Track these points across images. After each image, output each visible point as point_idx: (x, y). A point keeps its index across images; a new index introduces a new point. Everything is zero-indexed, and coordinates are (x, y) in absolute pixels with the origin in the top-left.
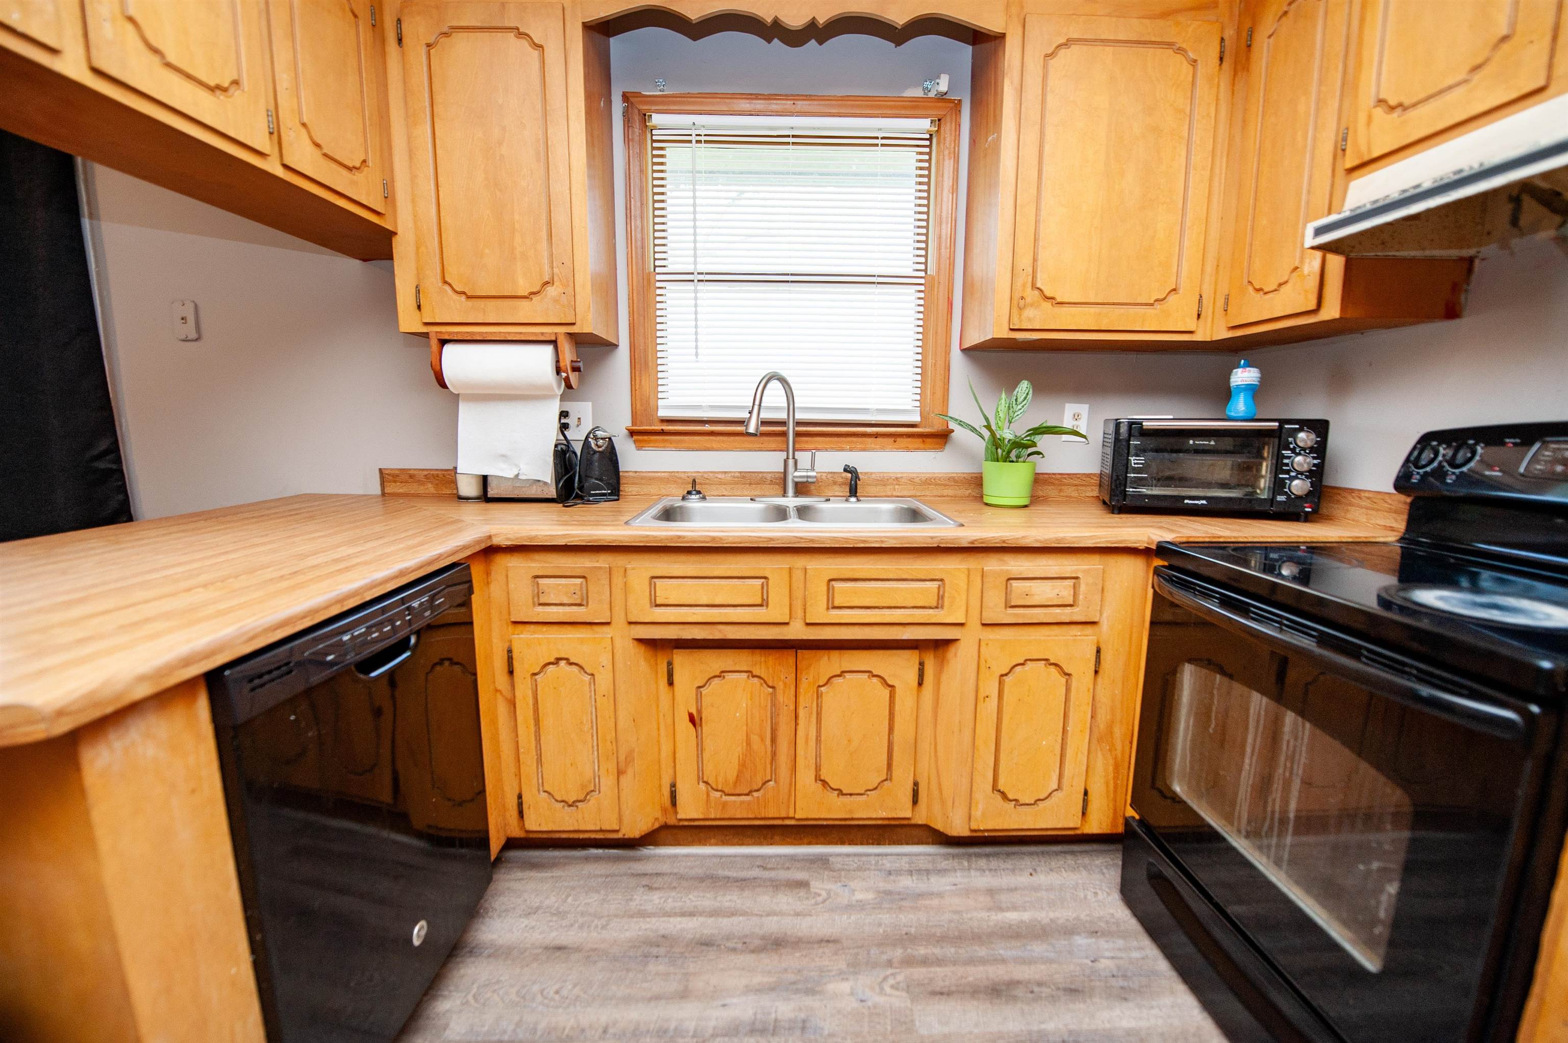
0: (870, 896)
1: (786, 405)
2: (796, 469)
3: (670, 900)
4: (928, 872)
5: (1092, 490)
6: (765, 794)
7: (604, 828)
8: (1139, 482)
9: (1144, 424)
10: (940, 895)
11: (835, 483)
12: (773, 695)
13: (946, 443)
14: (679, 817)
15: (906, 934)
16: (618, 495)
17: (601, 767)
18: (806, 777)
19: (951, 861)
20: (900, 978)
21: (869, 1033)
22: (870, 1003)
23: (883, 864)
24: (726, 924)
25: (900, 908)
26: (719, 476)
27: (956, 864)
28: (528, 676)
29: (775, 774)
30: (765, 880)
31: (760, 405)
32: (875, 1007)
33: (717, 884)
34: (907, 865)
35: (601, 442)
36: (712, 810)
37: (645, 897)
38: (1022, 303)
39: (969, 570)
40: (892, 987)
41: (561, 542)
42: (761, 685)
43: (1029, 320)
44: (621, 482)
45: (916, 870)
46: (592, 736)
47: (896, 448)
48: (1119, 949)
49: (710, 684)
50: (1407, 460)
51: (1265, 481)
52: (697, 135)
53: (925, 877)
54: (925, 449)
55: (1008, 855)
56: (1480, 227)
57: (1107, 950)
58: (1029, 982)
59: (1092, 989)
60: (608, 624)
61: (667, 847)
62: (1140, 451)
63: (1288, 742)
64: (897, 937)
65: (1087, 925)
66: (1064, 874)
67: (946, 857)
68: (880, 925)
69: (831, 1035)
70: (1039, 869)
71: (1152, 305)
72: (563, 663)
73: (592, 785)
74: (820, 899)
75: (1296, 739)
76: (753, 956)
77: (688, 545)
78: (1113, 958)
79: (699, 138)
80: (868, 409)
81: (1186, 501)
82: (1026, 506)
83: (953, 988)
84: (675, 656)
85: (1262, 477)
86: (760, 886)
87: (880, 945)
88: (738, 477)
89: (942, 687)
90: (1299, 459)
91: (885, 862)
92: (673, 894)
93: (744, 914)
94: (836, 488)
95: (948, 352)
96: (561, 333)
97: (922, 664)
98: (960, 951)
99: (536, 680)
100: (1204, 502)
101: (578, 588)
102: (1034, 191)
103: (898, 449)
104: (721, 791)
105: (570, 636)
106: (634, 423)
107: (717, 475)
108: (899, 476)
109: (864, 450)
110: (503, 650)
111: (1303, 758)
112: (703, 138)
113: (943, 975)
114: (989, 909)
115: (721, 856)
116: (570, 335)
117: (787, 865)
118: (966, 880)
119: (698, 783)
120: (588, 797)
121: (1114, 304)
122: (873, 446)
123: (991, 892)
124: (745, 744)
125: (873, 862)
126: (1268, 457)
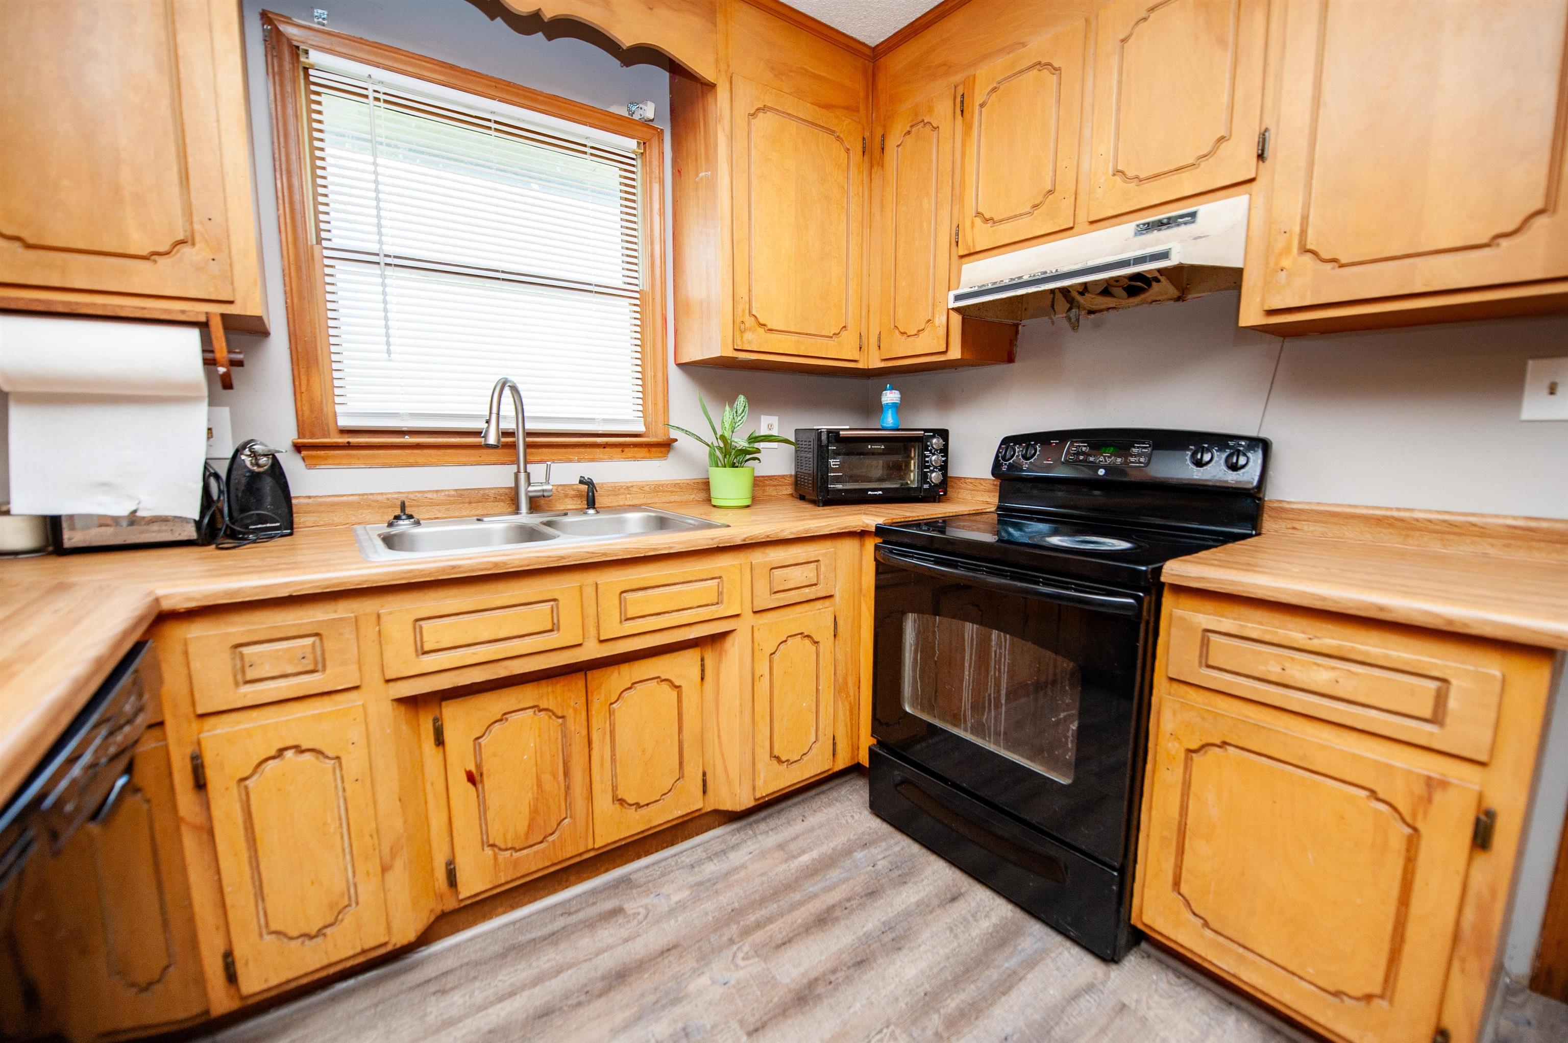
0: (685, 894)
1: (514, 414)
2: (529, 484)
3: (477, 993)
4: (724, 852)
5: (786, 489)
6: (561, 834)
7: (366, 947)
8: (837, 480)
9: (841, 433)
10: (743, 866)
11: (566, 496)
12: (563, 725)
13: (669, 451)
14: (461, 897)
15: (732, 910)
16: (292, 528)
17: (357, 871)
18: (603, 803)
19: (738, 835)
20: (746, 948)
21: (744, 1006)
22: (732, 982)
23: (683, 862)
24: (556, 985)
25: (716, 892)
26: (430, 496)
27: (743, 836)
28: (233, 785)
29: (571, 810)
30: (575, 925)
31: (498, 414)
32: (738, 983)
33: (524, 951)
34: (704, 854)
35: (263, 460)
36: (502, 874)
37: (442, 1004)
38: (742, 326)
39: (741, 564)
40: (743, 959)
41: (284, 593)
42: (550, 717)
43: (749, 342)
44: (294, 510)
45: (714, 855)
46: (342, 837)
47: (623, 458)
48: (885, 850)
49: (490, 732)
50: (997, 456)
51: (914, 475)
52: (375, 91)
53: (724, 857)
54: (650, 458)
55: (779, 812)
56: (1020, 305)
57: (878, 854)
58: (840, 902)
59: (882, 886)
60: (356, 688)
61: (443, 940)
62: (836, 454)
63: (996, 652)
64: (727, 917)
65: (858, 842)
66: (825, 811)
67: (732, 833)
68: (707, 914)
69: (714, 1026)
70: (806, 815)
71: (831, 337)
72: (289, 754)
73: (346, 898)
74: (641, 917)
75: (1000, 648)
76: (603, 1000)
77: (465, 575)
78: (884, 858)
79: (377, 95)
80: (594, 419)
81: (869, 493)
82: (748, 506)
83: (791, 935)
84: (444, 710)
85: (911, 471)
86: (573, 933)
87: (715, 931)
88: (453, 496)
89: (722, 677)
90: (934, 458)
91: (683, 859)
92: (477, 984)
93: (570, 966)
94: (568, 501)
95: (665, 366)
96: (215, 314)
97: (702, 660)
98: (781, 903)
99: (246, 787)
100: (880, 492)
101: (309, 650)
102: (746, 230)
103: (627, 458)
104: (511, 848)
105: (299, 715)
106: (301, 434)
107: (426, 495)
108: (629, 485)
109: (593, 460)
110: (183, 759)
111: (1006, 661)
112: (382, 97)
113: (778, 929)
114: (786, 861)
115: (514, 923)
116: (224, 317)
117: (591, 901)
118: (757, 846)
119: (483, 849)
120: (340, 917)
121: (807, 334)
122: (601, 456)
123: (781, 847)
124: (535, 788)
125: (673, 863)
126: (915, 456)
